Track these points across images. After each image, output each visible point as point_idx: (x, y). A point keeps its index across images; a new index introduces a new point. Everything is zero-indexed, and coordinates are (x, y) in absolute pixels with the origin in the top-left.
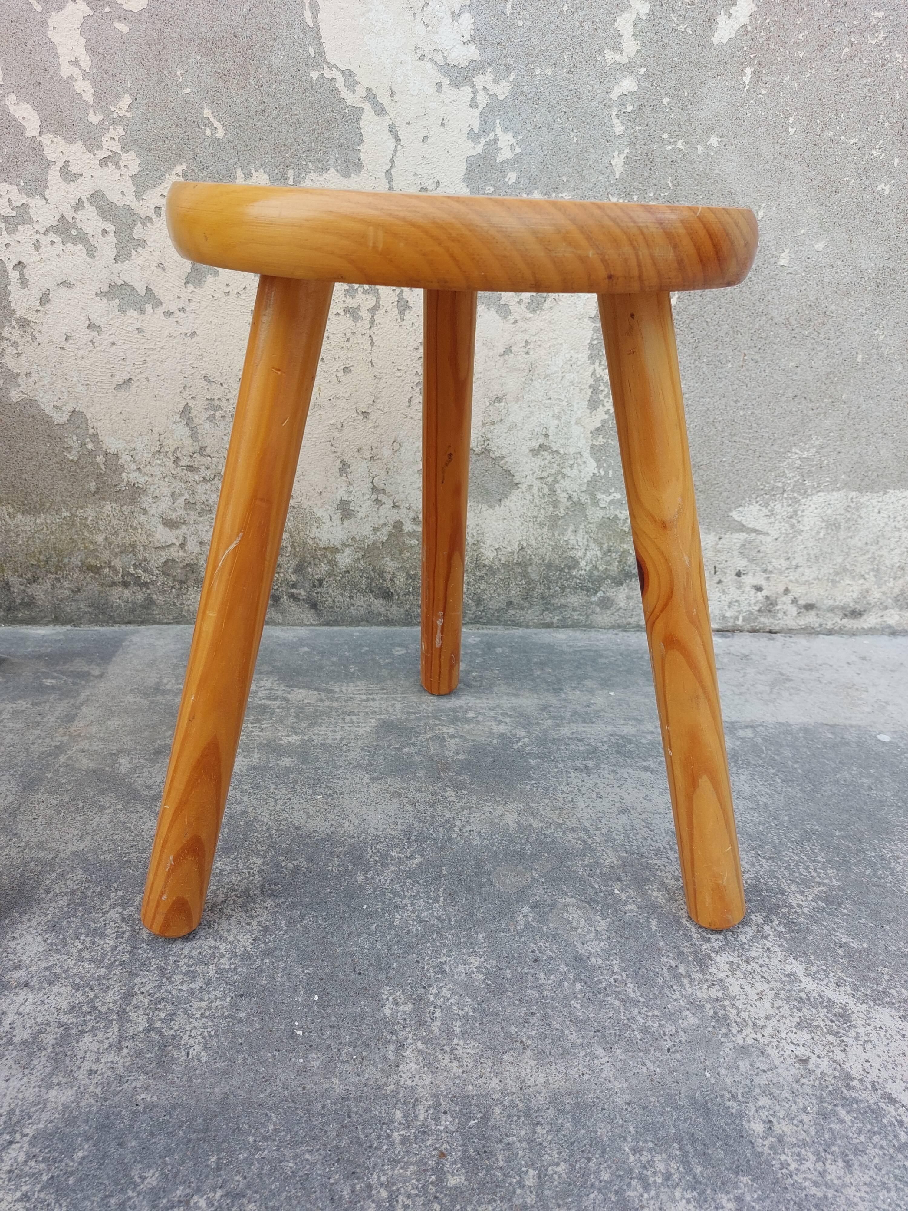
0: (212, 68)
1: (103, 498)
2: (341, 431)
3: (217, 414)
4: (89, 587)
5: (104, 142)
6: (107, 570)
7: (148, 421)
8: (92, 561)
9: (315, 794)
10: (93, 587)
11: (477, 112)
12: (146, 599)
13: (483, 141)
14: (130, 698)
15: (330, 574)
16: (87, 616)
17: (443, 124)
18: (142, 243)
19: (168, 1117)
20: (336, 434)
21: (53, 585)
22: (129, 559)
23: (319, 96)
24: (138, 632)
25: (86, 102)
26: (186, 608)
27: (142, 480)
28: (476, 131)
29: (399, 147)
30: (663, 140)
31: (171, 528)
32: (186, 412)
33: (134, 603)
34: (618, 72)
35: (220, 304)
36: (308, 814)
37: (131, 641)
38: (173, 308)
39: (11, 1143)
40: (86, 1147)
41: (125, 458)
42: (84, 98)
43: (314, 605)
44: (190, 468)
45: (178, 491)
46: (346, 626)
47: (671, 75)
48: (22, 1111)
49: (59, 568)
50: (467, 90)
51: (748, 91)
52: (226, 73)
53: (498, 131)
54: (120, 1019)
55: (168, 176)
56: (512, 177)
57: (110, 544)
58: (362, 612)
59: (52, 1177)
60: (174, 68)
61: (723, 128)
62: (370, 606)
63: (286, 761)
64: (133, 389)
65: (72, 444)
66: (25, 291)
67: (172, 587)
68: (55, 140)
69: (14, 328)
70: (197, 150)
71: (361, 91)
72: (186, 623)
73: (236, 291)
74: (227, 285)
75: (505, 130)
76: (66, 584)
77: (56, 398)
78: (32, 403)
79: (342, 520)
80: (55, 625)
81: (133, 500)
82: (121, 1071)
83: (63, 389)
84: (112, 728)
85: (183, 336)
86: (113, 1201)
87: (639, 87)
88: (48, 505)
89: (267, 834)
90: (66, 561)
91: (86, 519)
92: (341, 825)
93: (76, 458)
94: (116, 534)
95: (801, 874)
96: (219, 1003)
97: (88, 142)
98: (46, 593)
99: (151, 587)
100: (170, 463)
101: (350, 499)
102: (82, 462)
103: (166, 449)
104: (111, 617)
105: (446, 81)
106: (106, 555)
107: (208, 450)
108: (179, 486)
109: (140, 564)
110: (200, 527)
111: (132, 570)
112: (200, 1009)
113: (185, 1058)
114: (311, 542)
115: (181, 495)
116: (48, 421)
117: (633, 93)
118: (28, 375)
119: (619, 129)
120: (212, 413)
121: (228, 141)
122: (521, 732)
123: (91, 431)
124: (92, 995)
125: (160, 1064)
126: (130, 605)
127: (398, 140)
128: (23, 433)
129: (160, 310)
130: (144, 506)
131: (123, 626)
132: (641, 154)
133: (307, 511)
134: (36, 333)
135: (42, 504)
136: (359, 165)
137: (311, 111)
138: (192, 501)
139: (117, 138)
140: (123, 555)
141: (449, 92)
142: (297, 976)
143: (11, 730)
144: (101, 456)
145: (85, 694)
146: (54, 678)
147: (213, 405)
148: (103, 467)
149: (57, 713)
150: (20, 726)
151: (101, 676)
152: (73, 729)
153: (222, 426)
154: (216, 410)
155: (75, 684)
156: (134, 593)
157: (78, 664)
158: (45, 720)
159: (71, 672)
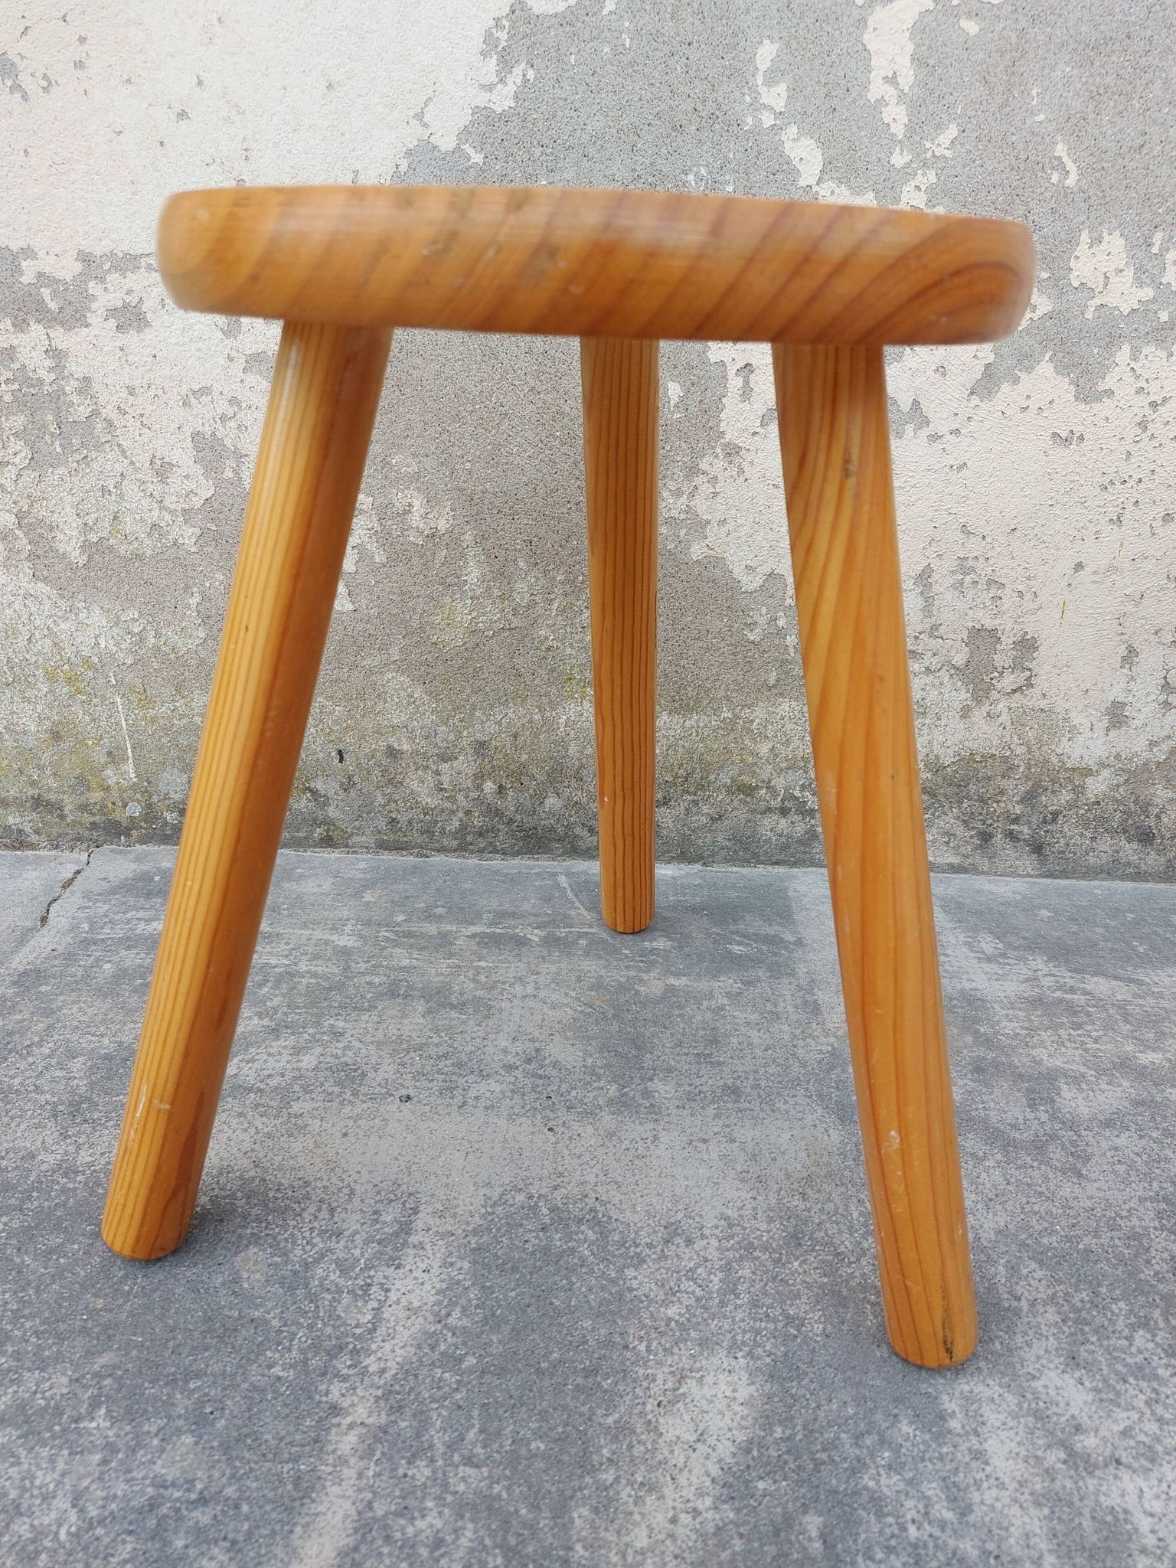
0: (1085, 84)
1: (781, 694)
2: (1137, 604)
3: (968, 579)
4: (735, 813)
5: (905, 193)
6: (763, 792)
8: (746, 779)
10: (739, 814)
12: (806, 833)
15: (1071, 805)
16: (724, 853)
20: (1130, 608)
21: (687, 809)
22: (797, 778)
24: (795, 877)
25: (894, 135)
32: (924, 577)
33: (789, 837)
35: (1011, 423)
37: (796, 891)
38: (943, 430)
42: (893, 130)
43: (1037, 848)
46: (1077, 878)
49: (701, 787)
52: (1101, 91)
57: (777, 756)
58: (1104, 861)
60: (1029, 85)
62: (1117, 852)
65: (757, 618)
66: (746, 406)
68: (837, 191)
69: (717, 457)
73: (1038, 406)
74: (1028, 397)
76: (705, 809)
77: (752, 556)
78: (715, 562)
79: (1108, 730)
80: (679, 863)
83: (763, 543)
85: (947, 469)
88: (705, 702)
90: (712, 777)
91: (752, 721)
93: (758, 639)
94: (787, 743)
97: (882, 194)
98: (677, 820)
99: (817, 815)
101: (1126, 701)
102: (765, 645)
104: (755, 855)
106: (766, 771)
107: (942, 630)
109: (810, 785)
111: (797, 793)
114: (1055, 760)
116: (732, 587)
118: (722, 522)
120: (961, 577)
121: (1081, 190)
123: (789, 602)
126: (784, 839)
128: (695, 603)
129: (925, 432)
131: (769, 868)
133: (1060, 716)
134: (745, 465)
135: (698, 701)
139: (923, 188)
140: (790, 771)
143: (748, 1024)
144: (793, 637)
145: (801, 970)
146: (740, 943)
147: (964, 566)
148: (792, 651)
149: (788, 998)
150: (755, 1018)
151: (800, 943)
152: (831, 1026)
153: (969, 596)
154: (966, 574)
155: (776, 954)
156: (792, 823)
157: (754, 924)
158: (780, 1009)
159: (754, 934)
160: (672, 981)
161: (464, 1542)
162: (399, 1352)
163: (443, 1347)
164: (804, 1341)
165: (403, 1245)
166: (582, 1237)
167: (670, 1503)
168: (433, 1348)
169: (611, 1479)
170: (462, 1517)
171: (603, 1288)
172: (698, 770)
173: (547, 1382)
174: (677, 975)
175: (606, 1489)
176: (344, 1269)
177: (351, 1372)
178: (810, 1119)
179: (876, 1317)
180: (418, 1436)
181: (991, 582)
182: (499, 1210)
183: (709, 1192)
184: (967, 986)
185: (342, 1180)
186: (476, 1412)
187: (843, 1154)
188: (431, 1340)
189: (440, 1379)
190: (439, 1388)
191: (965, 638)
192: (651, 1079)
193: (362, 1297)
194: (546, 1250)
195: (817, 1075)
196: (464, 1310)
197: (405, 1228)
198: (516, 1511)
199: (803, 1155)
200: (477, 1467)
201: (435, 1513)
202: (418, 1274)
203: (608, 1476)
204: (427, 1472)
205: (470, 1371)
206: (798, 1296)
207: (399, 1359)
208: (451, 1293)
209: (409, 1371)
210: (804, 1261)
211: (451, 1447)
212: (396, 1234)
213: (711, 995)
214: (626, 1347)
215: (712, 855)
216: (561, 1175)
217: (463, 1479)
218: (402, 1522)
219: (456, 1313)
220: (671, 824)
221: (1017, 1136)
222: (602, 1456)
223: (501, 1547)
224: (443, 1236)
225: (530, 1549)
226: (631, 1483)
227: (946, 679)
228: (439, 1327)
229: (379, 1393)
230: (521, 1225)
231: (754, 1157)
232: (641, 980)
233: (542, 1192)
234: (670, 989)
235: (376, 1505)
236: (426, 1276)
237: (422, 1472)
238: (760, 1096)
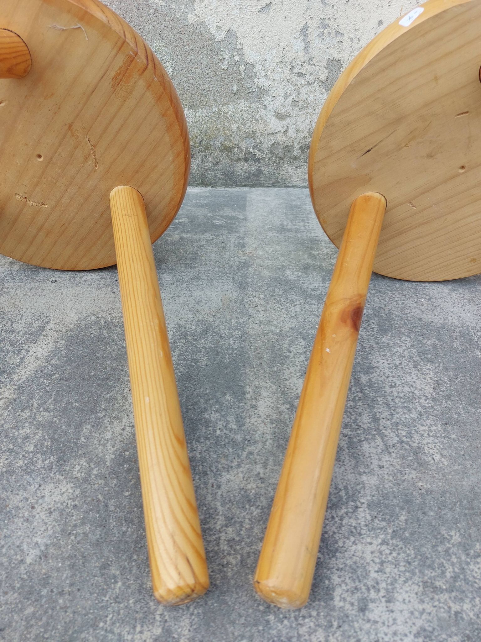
1: (240, 98)
3: (326, 31)
4: (224, 161)
6: (236, 150)
7: (278, 37)
8: (227, 143)
9: (419, 298)
10: (226, 162)
12: (257, 170)
14: (270, 233)
19: (443, 499)
21: (202, 160)
22: (251, 142)
24: (252, 192)
26: (281, 176)
27: (266, 84)
31: (280, 120)
32: (304, 31)
33: (249, 172)
36: (421, 310)
37: (251, 198)
39: (357, 507)
40: (404, 513)
41: (258, 67)
44: (300, 74)
45: (289, 92)
48: (352, 488)
49: (207, 148)
54: (379, 434)
57: (240, 131)
59: (394, 531)
64: (272, 12)
65: (224, 56)
67: (274, 162)
72: (279, 187)
76: (210, 159)
77: (218, 20)
78: (201, 24)
81: (259, 99)
82: (398, 467)
83: (224, 13)
84: (270, 252)
86: (440, 549)
88: (205, 103)
89: (403, 322)
90: (212, 143)
91: (228, 113)
92: (447, 319)
93: (226, 68)
94: (245, 124)
96: (433, 428)
98: (198, 165)
99: (261, 161)
100: (287, 71)
102: (230, 71)
103: (286, 60)
104: (235, 182)
106: (236, 139)
107: (314, 60)
108: (290, 88)
109: (257, 146)
110: (299, 119)
111: (251, 150)
112: (424, 430)
113: (432, 461)
115: (290, 95)
116: (211, 38)
120: (322, 30)
123: (239, 46)
124: (353, 417)
125: (420, 464)
126: (247, 174)
128: (194, 48)
130: (265, 103)
131: (241, 188)
135: (201, 102)
138: (297, 100)
140: (247, 139)
142: (474, 414)
143: (212, 252)
144: (243, 66)
145: (242, 230)
146: (218, 220)
147: (324, 25)
148: (243, 74)
149: (233, 242)
150: (215, 249)
151: (245, 219)
152: (247, 252)
153: (327, 41)
154: (325, 28)
155: (233, 224)
156: (250, 165)
157: (228, 211)
158: (228, 246)
159: (226, 216)
160: (184, 235)
161: (37, 437)
162: (28, 373)
163: (46, 371)
164: (197, 368)
165: (39, 335)
166: (115, 331)
167: (124, 423)
168: (42, 372)
169: (102, 415)
170: (38, 429)
171: (119, 350)
172: (205, 139)
173: (86, 383)
174: (186, 233)
175: (99, 419)
176: (12, 344)
177: (6, 380)
178: (226, 288)
179: (229, 359)
180: (28, 401)
181: (337, 33)
182: (83, 322)
183: (175, 315)
184: (313, 235)
185: (19, 312)
186: (54, 393)
187: (236, 301)
188: (42, 369)
189: (42, 382)
190: (41, 385)
191: (326, 65)
192: (163, 274)
193: (17, 354)
194: (99, 337)
195: (235, 271)
196: (59, 358)
197: (42, 329)
198: (61, 427)
199: (219, 301)
200: (49, 412)
201: (28, 428)
202: (43, 346)
203: (101, 415)
204: (28, 414)
205: (55, 379)
206: (200, 352)
207: (27, 376)
208: (54, 353)
209: (30, 380)
210: (206, 340)
211: (40, 405)
212: (37, 331)
213: (199, 240)
214: (122, 370)
215: (216, 183)
216: (113, 309)
217: (42, 416)
218: (14, 431)
219: (55, 359)
220: (195, 167)
221: (313, 293)
222: (101, 408)
223: (51, 439)
224: (56, 332)
225: (63, 439)
226: (110, 417)
227: (317, 88)
228: (47, 364)
229: (16, 387)
230: (91, 328)
231: (198, 303)
232: (170, 235)
233: (103, 316)
234: (182, 239)
235: (5, 425)
236: (46, 346)
237: (27, 413)
238: (208, 279)
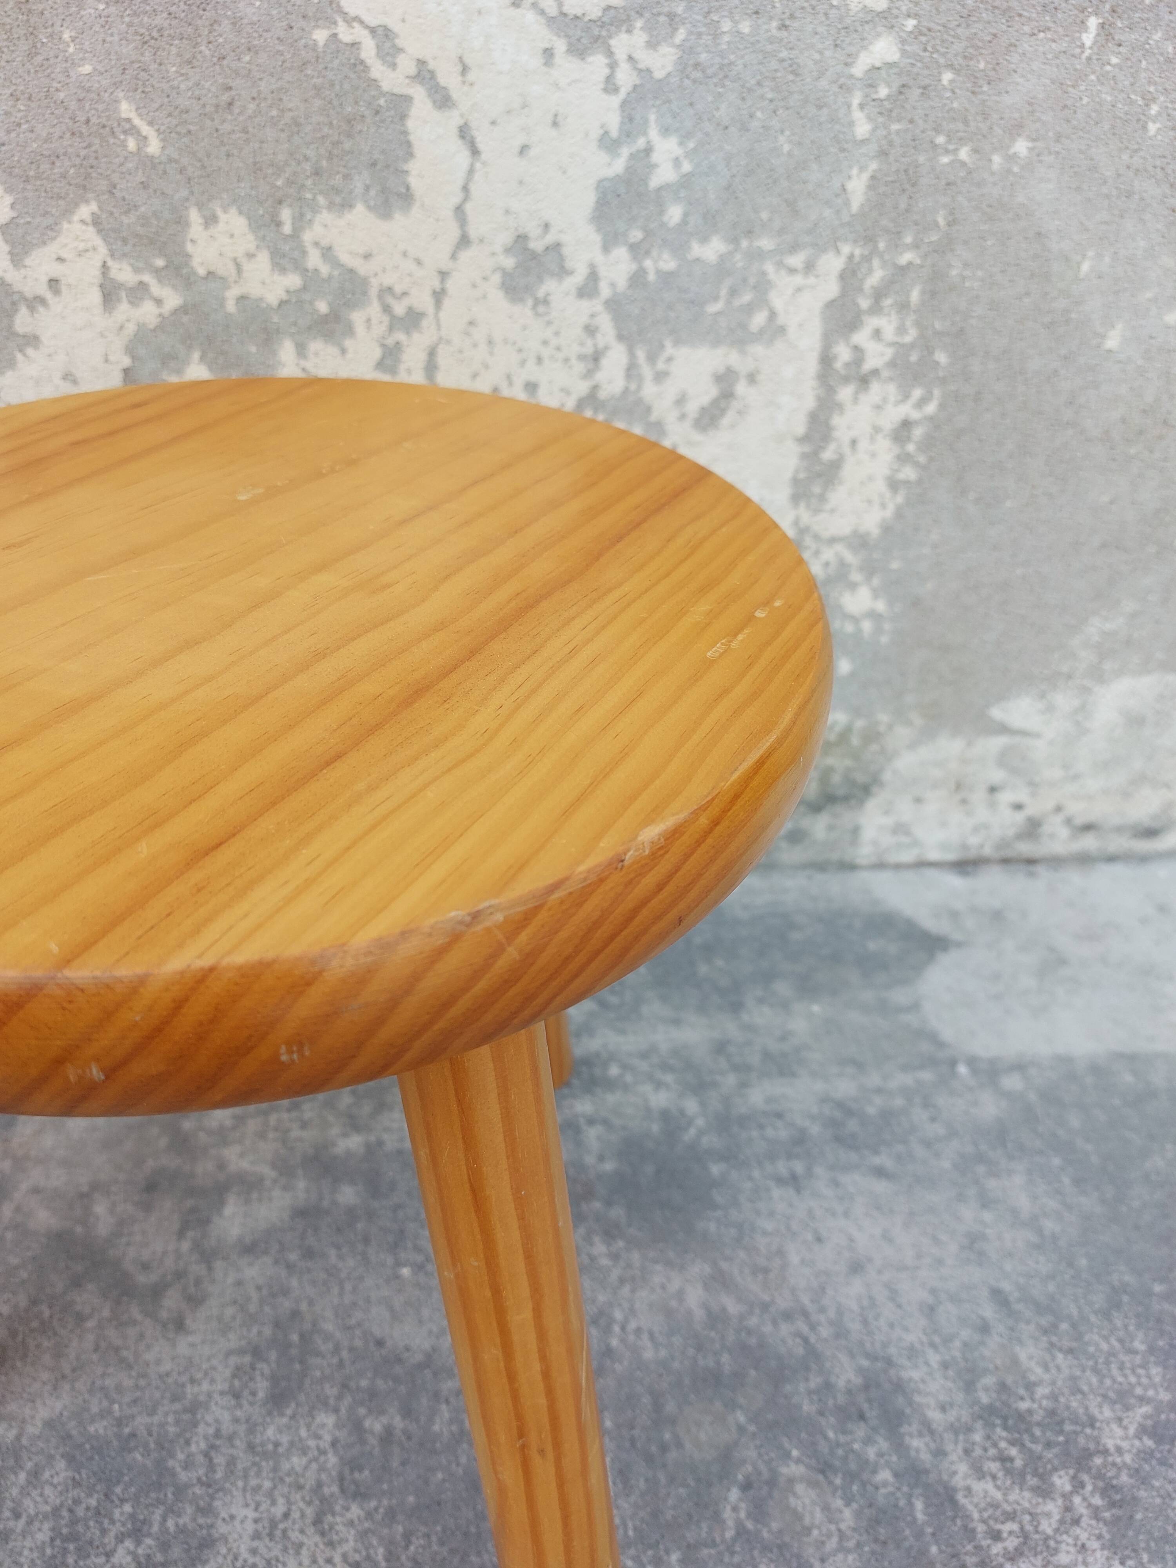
0: (130, 25)
9: (398, 1264)
11: (615, 101)
13: (625, 152)
17: (555, 124)
18: (33, 340)
23: (330, 75)
28: (614, 134)
29: (478, 165)
30: (934, 146)
34: (867, 27)
47: (960, 31)
50: (598, 62)
51: (1089, 59)
52: (155, 34)
53: (653, 133)
55: (65, 225)
56: (674, 214)
60: (57, 28)
61: (1038, 125)
63: (348, 1195)
70: (115, 178)
71: (406, 65)
75: (666, 131)
87: (904, 52)
89: (335, 1361)
95: (1114, 1381)
105: (560, 46)
117: (890, 65)
119: (862, 128)
121: (170, 160)
122: (691, 1106)
127: (475, 152)
132: (898, 171)
136: (407, 197)
137: (318, 103)
141: (567, 66)
